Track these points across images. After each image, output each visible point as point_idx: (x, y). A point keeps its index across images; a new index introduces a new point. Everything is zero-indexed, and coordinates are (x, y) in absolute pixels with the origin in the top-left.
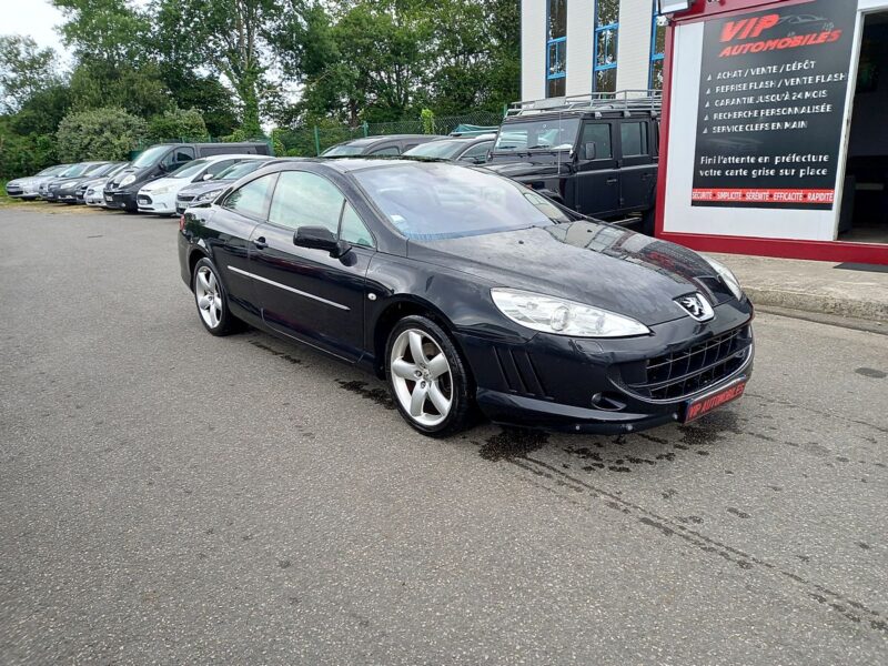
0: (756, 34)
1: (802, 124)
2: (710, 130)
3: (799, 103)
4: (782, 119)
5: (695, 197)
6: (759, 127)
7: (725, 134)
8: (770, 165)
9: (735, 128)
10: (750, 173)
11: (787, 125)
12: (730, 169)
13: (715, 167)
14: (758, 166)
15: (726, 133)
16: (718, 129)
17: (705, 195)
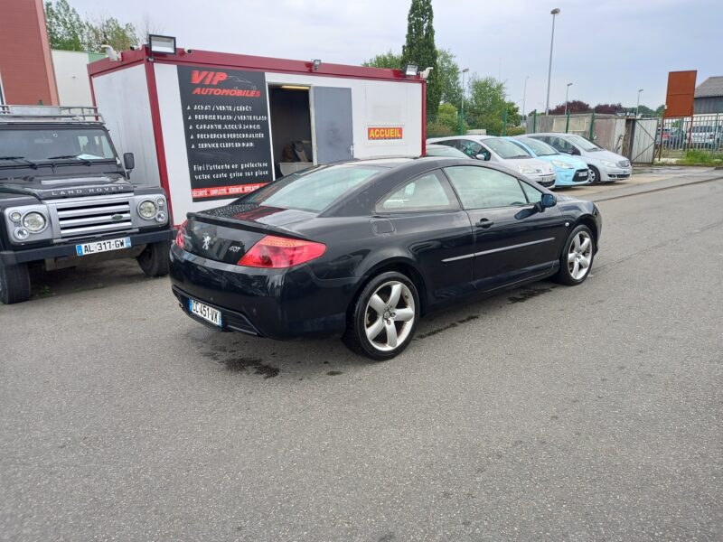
0: (215, 83)
1: (252, 144)
2: (197, 146)
3: (248, 131)
4: (240, 140)
5: (195, 196)
6: (228, 145)
7: (207, 150)
8: (239, 170)
9: (213, 145)
10: (228, 176)
11: (244, 144)
12: (215, 174)
13: (206, 172)
14: (232, 171)
15: (208, 148)
16: (202, 146)
17: (202, 193)
